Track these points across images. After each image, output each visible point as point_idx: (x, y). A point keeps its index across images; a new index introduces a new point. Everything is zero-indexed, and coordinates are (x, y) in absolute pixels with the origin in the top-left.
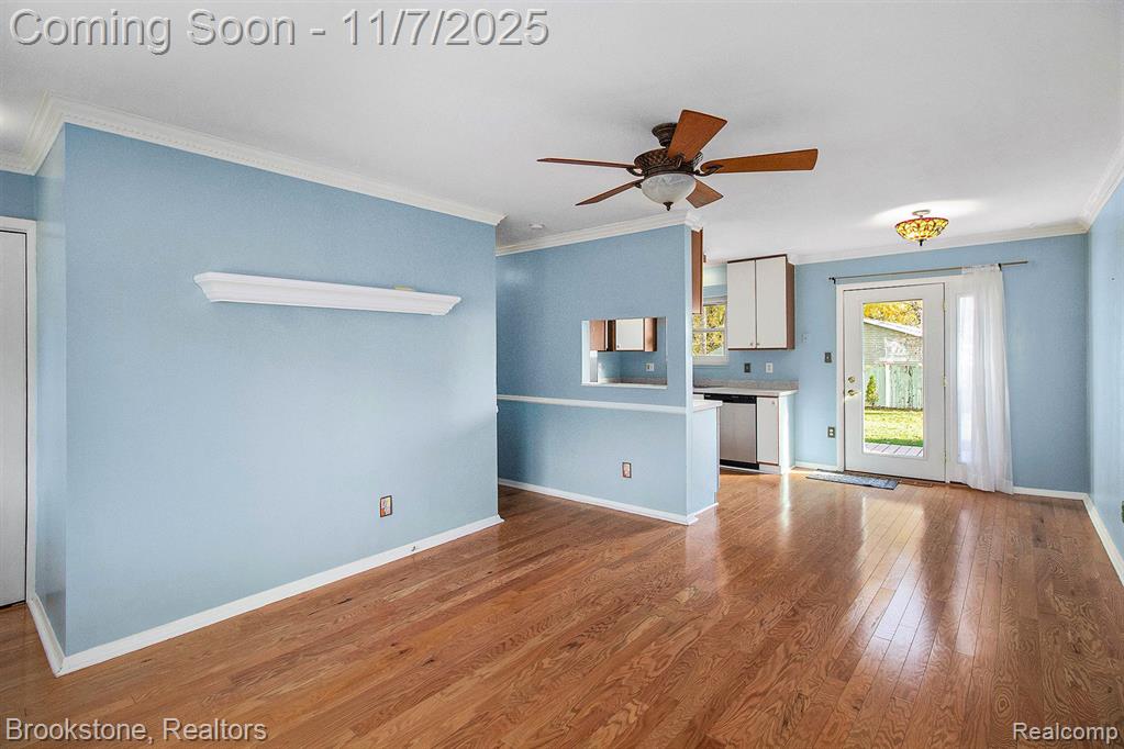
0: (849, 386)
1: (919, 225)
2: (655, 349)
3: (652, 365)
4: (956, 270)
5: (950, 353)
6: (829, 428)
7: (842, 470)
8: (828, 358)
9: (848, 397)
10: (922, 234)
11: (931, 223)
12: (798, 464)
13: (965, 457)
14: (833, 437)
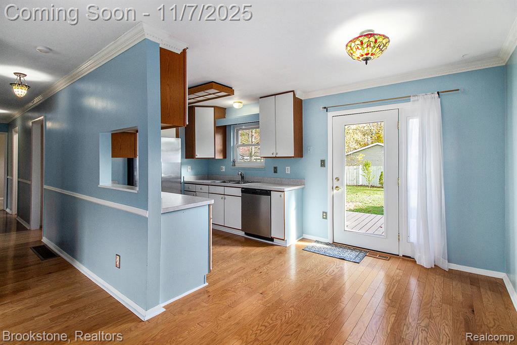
0: (336, 184)
1: (362, 43)
2: (225, 157)
3: (224, 167)
4: (406, 99)
5: (403, 160)
6: (323, 212)
7: (331, 242)
8: (323, 164)
9: (335, 191)
10: (366, 52)
11: (372, 39)
12: (305, 236)
13: (413, 238)
14: (326, 218)
